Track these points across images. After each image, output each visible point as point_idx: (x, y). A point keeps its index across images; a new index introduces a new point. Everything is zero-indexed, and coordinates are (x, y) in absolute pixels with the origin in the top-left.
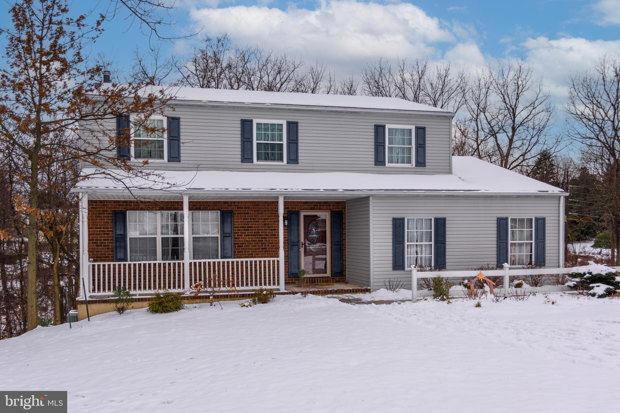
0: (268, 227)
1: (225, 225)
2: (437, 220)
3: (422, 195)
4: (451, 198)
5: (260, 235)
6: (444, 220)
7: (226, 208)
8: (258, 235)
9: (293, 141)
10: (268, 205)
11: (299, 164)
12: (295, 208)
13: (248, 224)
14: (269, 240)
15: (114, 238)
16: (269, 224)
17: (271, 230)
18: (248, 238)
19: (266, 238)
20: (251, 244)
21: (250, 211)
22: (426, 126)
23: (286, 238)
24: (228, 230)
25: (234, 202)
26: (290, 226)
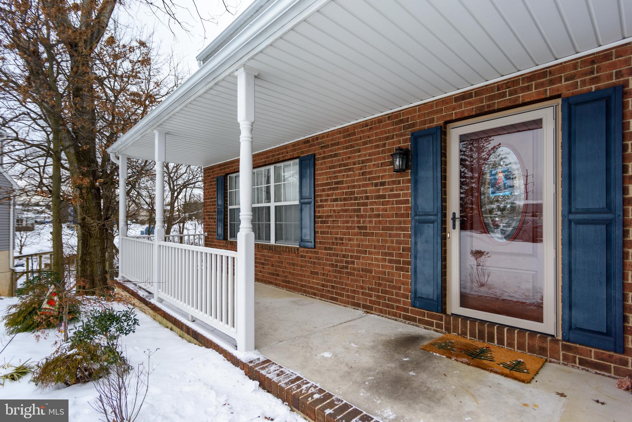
0: (370, 179)
1: (304, 181)
5: (356, 199)
7: (307, 152)
8: (351, 199)
12: (432, 120)
13: (336, 177)
14: (372, 210)
15: (217, 210)
16: (370, 173)
17: (376, 185)
18: (337, 205)
19: (365, 204)
20: (340, 217)
21: (339, 149)
23: (407, 202)
24: (307, 192)
25: (317, 138)
26: (415, 173)
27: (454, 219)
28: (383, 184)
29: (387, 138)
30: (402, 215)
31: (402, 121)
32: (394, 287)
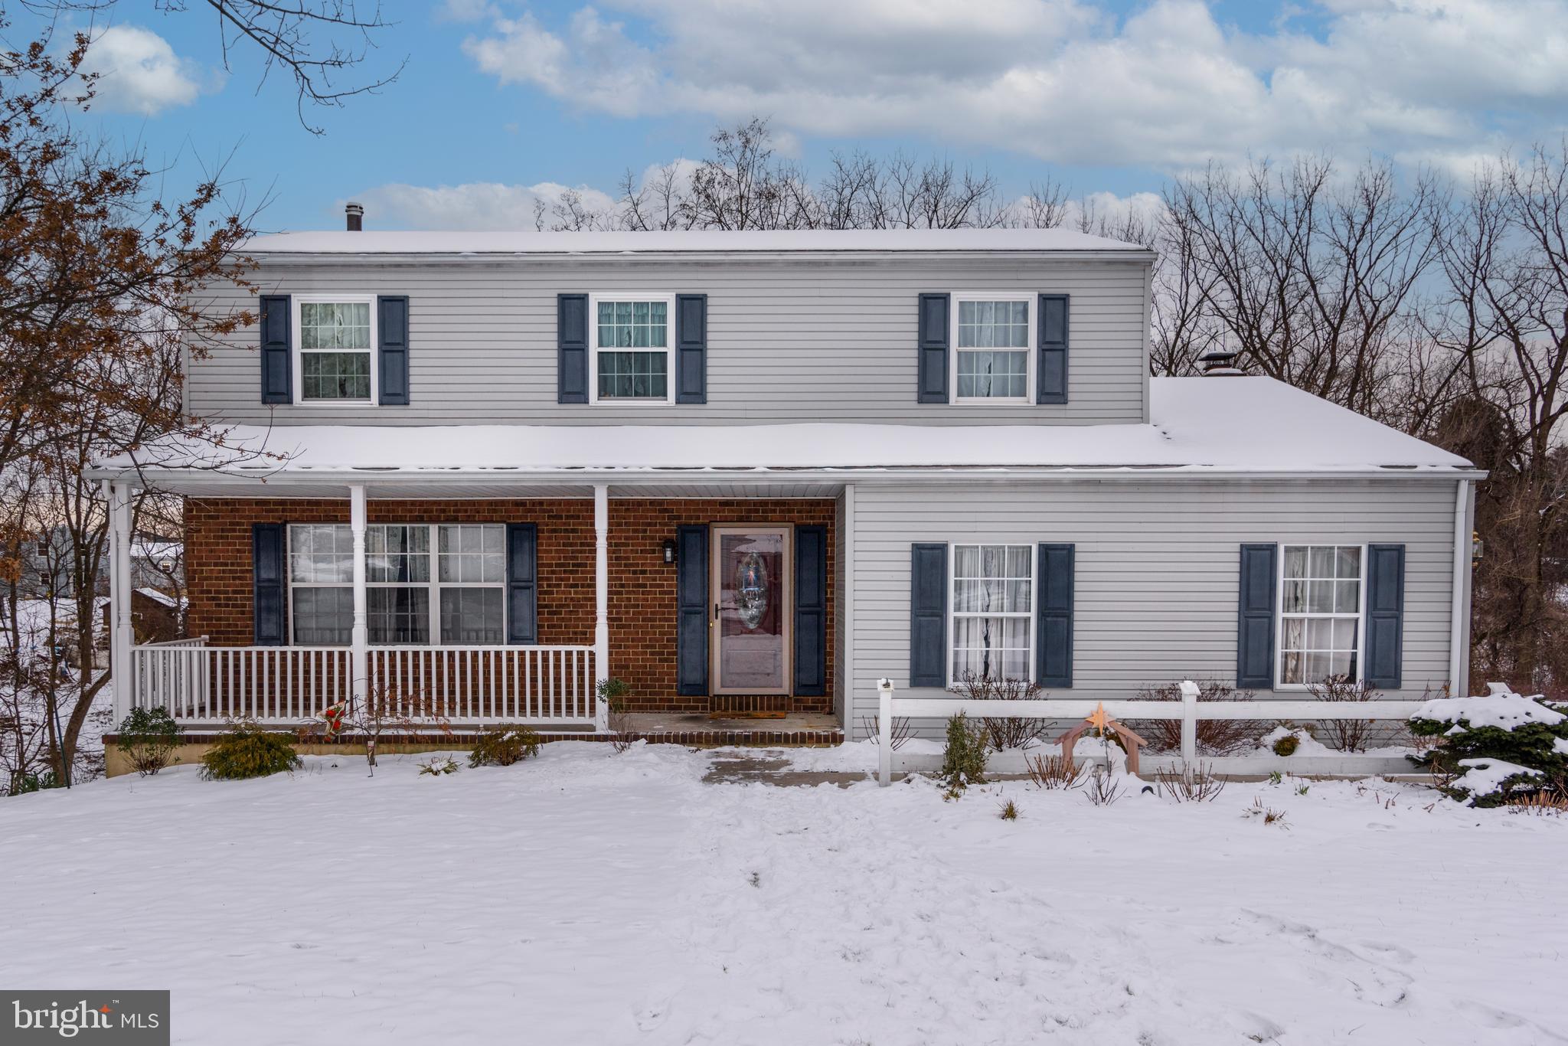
0: (626, 565)
1: (517, 558)
2: (1046, 550)
3: (1001, 479)
4: (1092, 489)
6: (1069, 550)
7: (521, 517)
9: (693, 346)
10: (627, 510)
11: (709, 405)
12: (698, 518)
13: (576, 558)
14: (629, 599)
15: (255, 588)
16: (627, 558)
17: (635, 572)
18: (576, 593)
19: (620, 593)
20: (582, 606)
21: (580, 524)
22: (1071, 292)
23: (672, 592)
24: (522, 572)
25: (540, 502)
26: (683, 564)
27: (717, 610)
28: (644, 572)
29: (649, 524)
30: (666, 606)
31: (666, 511)
32: (658, 680)
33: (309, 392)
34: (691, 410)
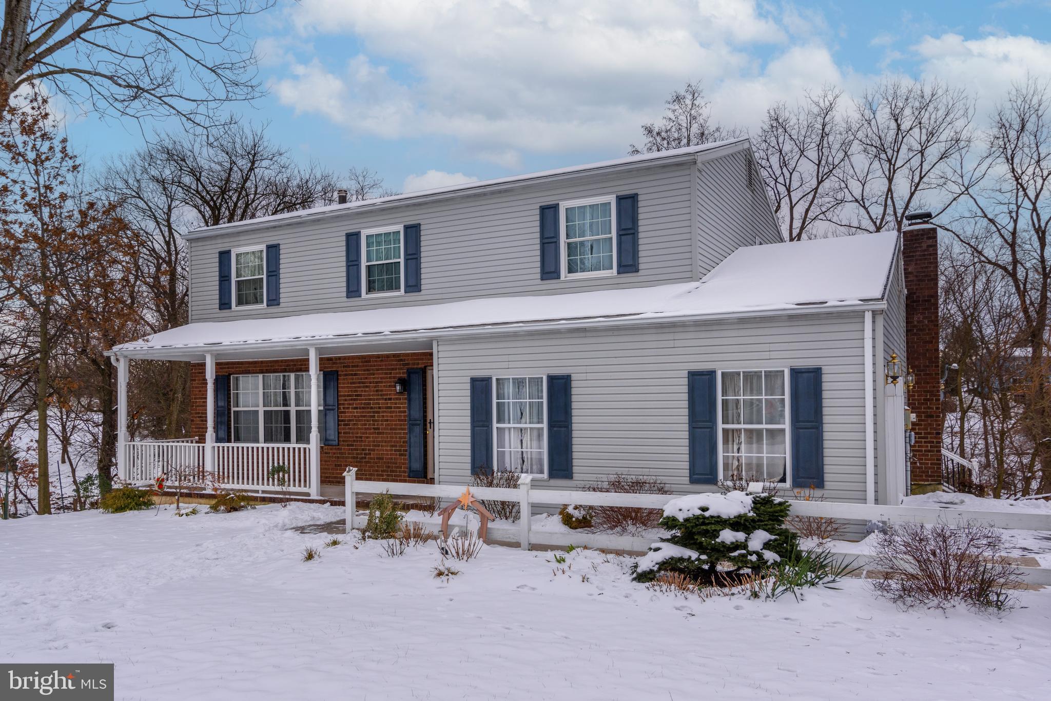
0: (381, 395)
1: (328, 392)
3: (521, 331)
5: (372, 408)
6: (567, 379)
7: (330, 367)
8: (368, 408)
9: (414, 256)
10: (382, 361)
11: (423, 292)
12: (418, 364)
13: (356, 391)
14: (383, 416)
15: (216, 411)
16: (382, 391)
17: (386, 399)
18: (357, 412)
19: (378, 412)
20: (360, 421)
21: (358, 370)
22: (639, 192)
23: (405, 412)
24: (331, 400)
25: (340, 358)
26: (409, 394)
27: (430, 423)
28: (390, 399)
29: (393, 369)
30: (402, 420)
31: (401, 360)
32: (397, 467)
33: (240, 302)
34: (413, 296)
